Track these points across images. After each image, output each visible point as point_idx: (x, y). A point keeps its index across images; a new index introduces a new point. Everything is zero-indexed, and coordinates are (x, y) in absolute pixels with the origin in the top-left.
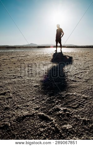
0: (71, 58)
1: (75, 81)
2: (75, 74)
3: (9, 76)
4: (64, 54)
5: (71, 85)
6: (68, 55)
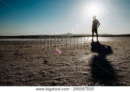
0: (109, 47)
1: (121, 71)
2: (118, 64)
3: (58, 63)
4: (101, 43)
5: (118, 74)
6: (106, 44)
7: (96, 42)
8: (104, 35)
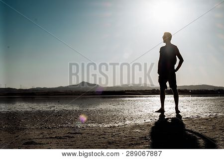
7: (173, 119)
8: (199, 89)
